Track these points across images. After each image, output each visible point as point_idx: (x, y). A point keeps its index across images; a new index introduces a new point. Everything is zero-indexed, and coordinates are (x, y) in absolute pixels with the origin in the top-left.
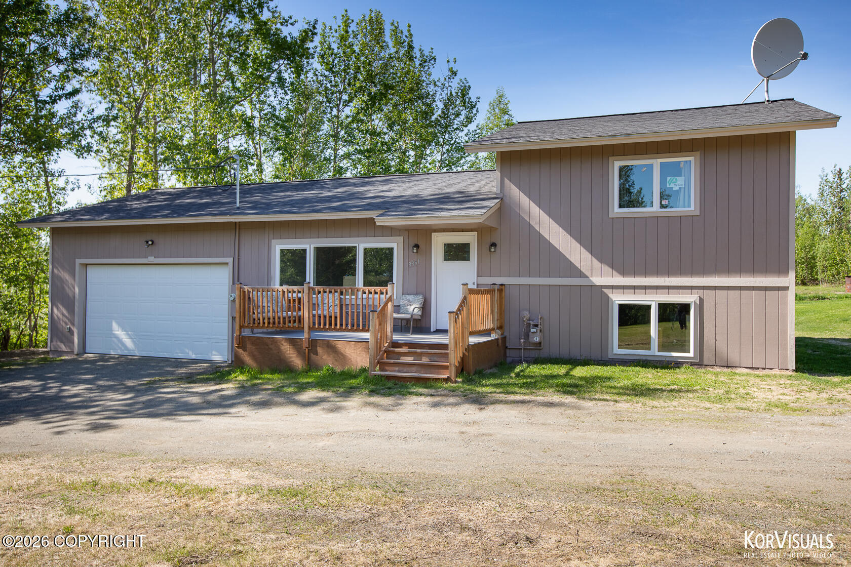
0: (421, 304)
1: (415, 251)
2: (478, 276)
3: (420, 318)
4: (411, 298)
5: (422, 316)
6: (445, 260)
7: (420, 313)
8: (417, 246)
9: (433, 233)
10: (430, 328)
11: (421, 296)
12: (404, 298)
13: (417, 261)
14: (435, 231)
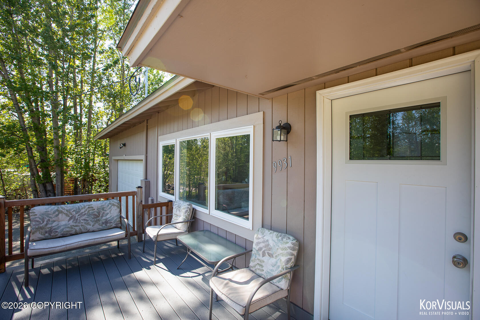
1: (280, 138)
4: (271, 239)
6: (352, 158)
7: (285, 284)
8: (287, 128)
9: (319, 93)
11: (291, 242)
13: (287, 160)
14: (325, 86)
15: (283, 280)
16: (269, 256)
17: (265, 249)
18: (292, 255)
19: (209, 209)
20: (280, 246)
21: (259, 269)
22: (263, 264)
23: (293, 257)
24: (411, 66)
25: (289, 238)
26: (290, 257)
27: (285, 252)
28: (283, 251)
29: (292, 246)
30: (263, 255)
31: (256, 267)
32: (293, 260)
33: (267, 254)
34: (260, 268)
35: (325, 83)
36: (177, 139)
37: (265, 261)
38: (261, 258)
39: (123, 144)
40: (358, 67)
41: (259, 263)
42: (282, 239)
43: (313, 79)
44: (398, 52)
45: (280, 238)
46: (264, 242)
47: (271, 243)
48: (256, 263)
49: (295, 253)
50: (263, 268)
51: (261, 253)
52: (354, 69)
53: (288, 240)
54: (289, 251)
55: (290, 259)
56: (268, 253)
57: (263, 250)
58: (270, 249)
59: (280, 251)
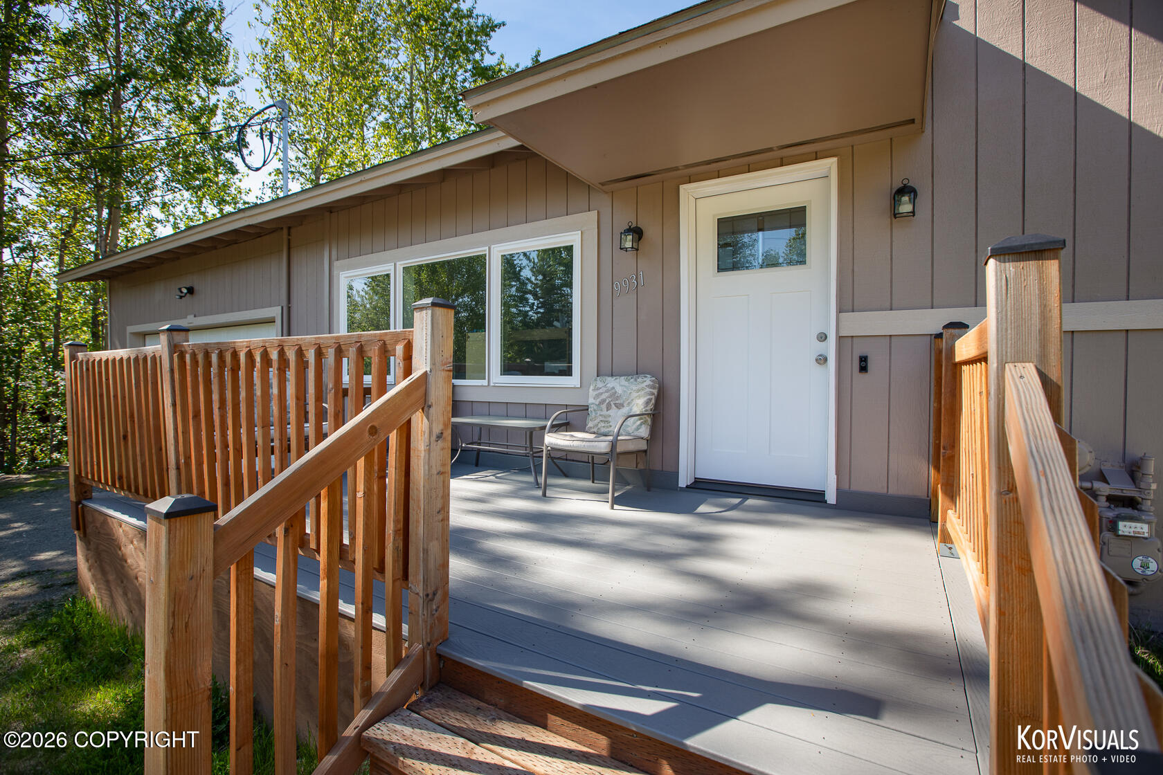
0: (647, 403)
1: (628, 244)
2: (840, 310)
3: (643, 446)
4: (618, 385)
5: (651, 440)
6: (721, 269)
7: (644, 432)
8: (637, 233)
9: (682, 187)
10: (676, 474)
11: (648, 381)
12: (600, 384)
13: (637, 277)
14: (690, 180)
15: (643, 425)
16: (617, 407)
17: (610, 399)
18: (653, 394)
19: (487, 377)
20: (635, 388)
21: (604, 427)
22: (610, 419)
23: (653, 397)
24: (782, 165)
25: (646, 377)
26: (649, 397)
27: (643, 392)
28: (640, 393)
29: (652, 383)
30: (607, 408)
31: (599, 426)
32: (653, 401)
33: (613, 406)
34: (606, 424)
35: (690, 177)
36: (398, 263)
37: (611, 414)
38: (605, 412)
39: (187, 289)
40: (731, 161)
41: (603, 419)
42: (636, 380)
43: (679, 169)
44: (771, 150)
45: (632, 380)
46: (606, 392)
47: (619, 390)
48: (598, 420)
49: (655, 391)
50: (611, 424)
51: (604, 406)
52: (727, 162)
53: (645, 379)
54: (648, 390)
55: (650, 400)
56: (615, 404)
57: (607, 401)
58: (618, 398)
59: (635, 394)
